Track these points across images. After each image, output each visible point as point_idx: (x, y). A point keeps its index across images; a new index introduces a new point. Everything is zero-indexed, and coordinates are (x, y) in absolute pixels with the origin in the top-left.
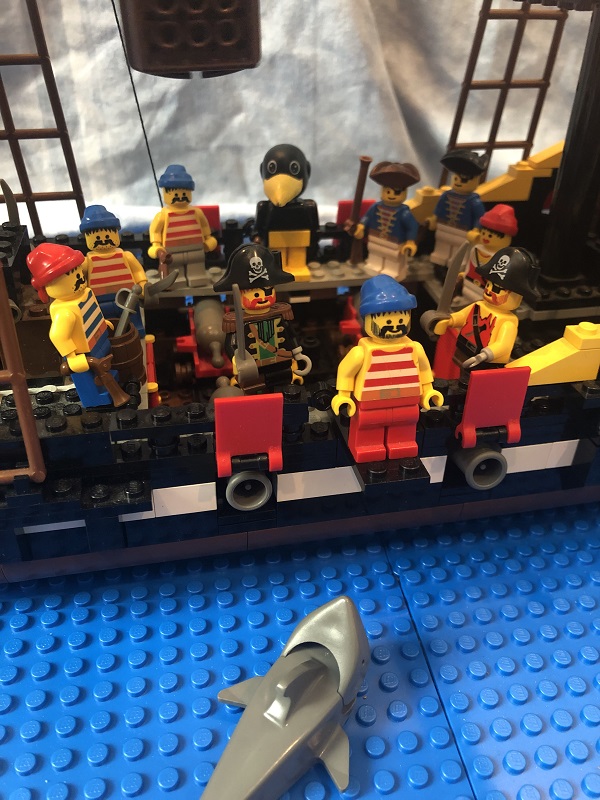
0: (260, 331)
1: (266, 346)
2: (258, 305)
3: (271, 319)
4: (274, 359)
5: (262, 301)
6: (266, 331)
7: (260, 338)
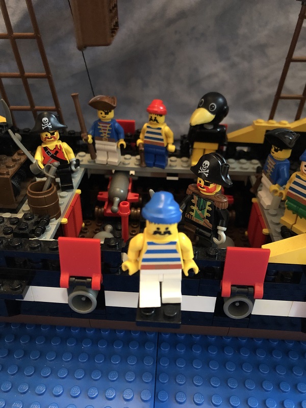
0: (198, 202)
1: (200, 212)
3: (207, 199)
4: (201, 223)
5: (202, 186)
6: (201, 204)
7: (197, 206)
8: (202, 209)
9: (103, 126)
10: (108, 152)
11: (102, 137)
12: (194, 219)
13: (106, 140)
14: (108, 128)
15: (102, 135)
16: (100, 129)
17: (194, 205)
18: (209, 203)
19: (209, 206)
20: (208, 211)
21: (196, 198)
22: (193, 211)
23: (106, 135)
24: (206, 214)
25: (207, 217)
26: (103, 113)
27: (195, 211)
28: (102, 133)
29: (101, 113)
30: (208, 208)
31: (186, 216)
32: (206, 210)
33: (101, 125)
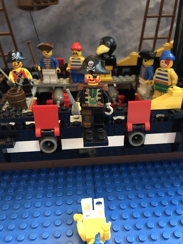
0: (90, 92)
1: (93, 99)
2: (90, 81)
3: (96, 88)
4: (96, 105)
5: (92, 80)
6: (93, 92)
7: (90, 95)
8: (93, 96)
9: (46, 60)
10: (50, 76)
11: (46, 67)
12: (90, 105)
13: (48, 68)
14: (49, 61)
15: (46, 66)
16: (45, 62)
17: (87, 96)
18: (98, 90)
19: (99, 92)
20: (99, 96)
21: (88, 90)
22: (87, 100)
23: (48, 65)
24: (98, 98)
25: (99, 100)
26: (46, 52)
27: (89, 100)
28: (46, 65)
29: (45, 52)
30: (98, 93)
31: (83, 106)
32: (97, 96)
33: (45, 59)
